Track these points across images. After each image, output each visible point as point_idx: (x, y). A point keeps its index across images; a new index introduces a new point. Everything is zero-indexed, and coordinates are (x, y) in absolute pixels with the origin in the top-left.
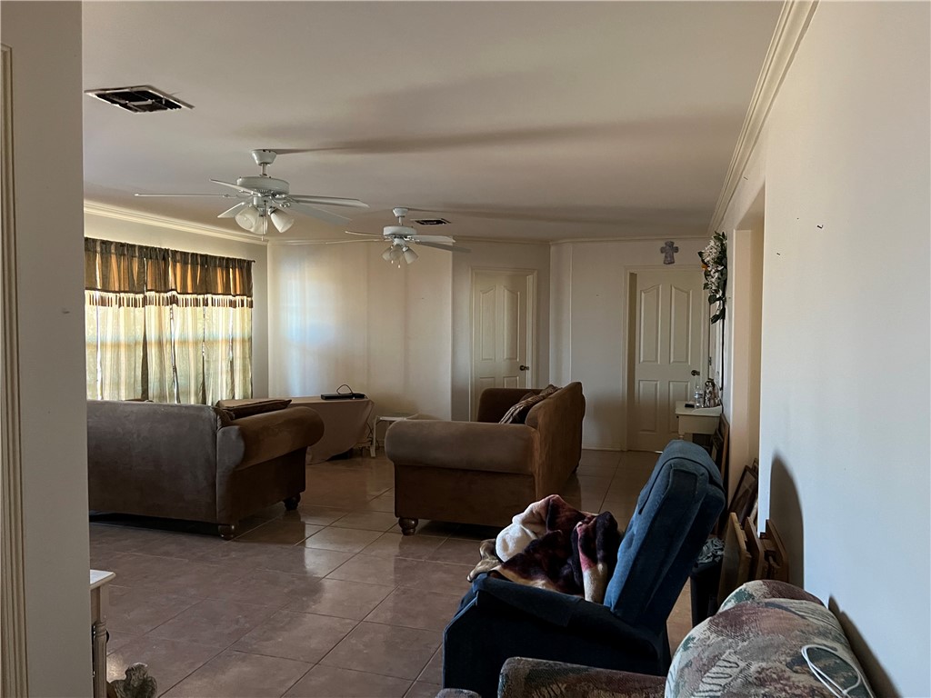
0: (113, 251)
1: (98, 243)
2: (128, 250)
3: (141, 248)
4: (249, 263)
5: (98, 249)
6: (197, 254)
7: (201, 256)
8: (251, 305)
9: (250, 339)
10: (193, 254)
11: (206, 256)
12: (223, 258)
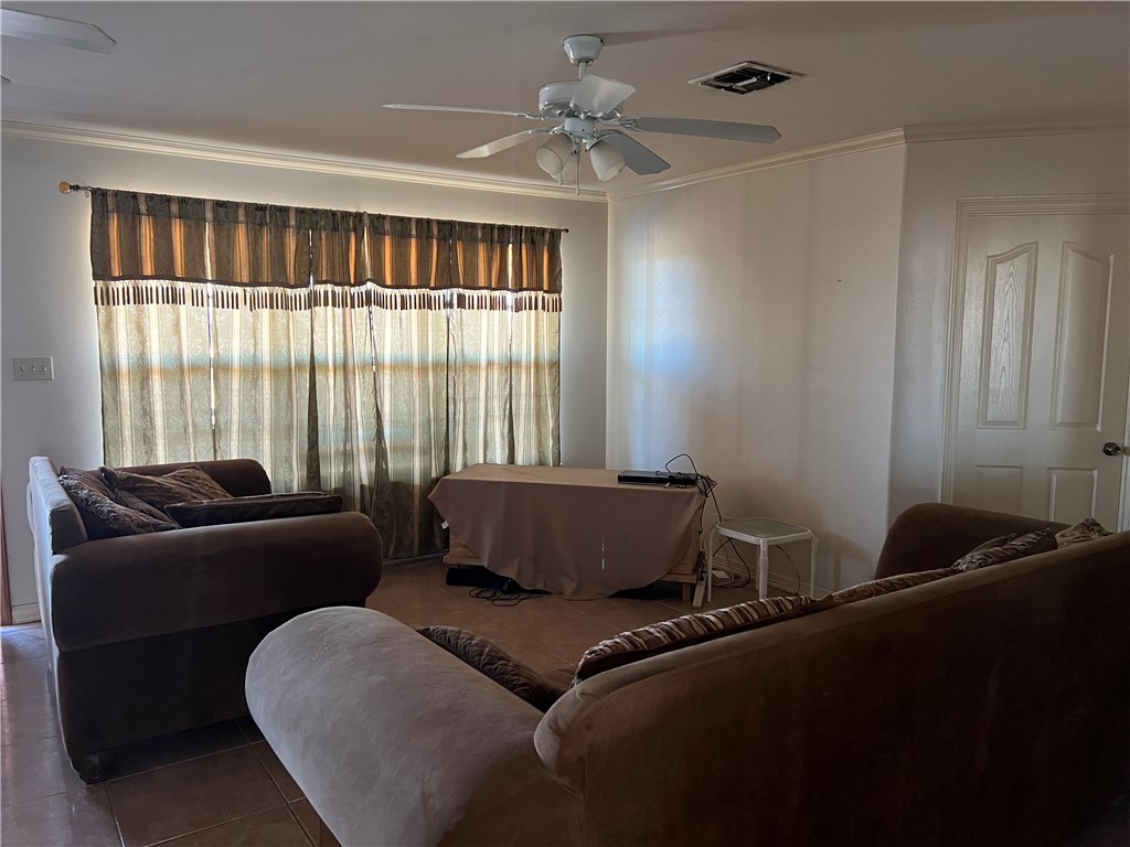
0: (241, 218)
1: (208, 207)
2: (271, 216)
3: (301, 212)
4: (555, 235)
5: (209, 215)
6: (429, 221)
7: (440, 223)
8: (557, 307)
9: (555, 365)
10: (419, 221)
11: (451, 224)
12: (492, 227)
